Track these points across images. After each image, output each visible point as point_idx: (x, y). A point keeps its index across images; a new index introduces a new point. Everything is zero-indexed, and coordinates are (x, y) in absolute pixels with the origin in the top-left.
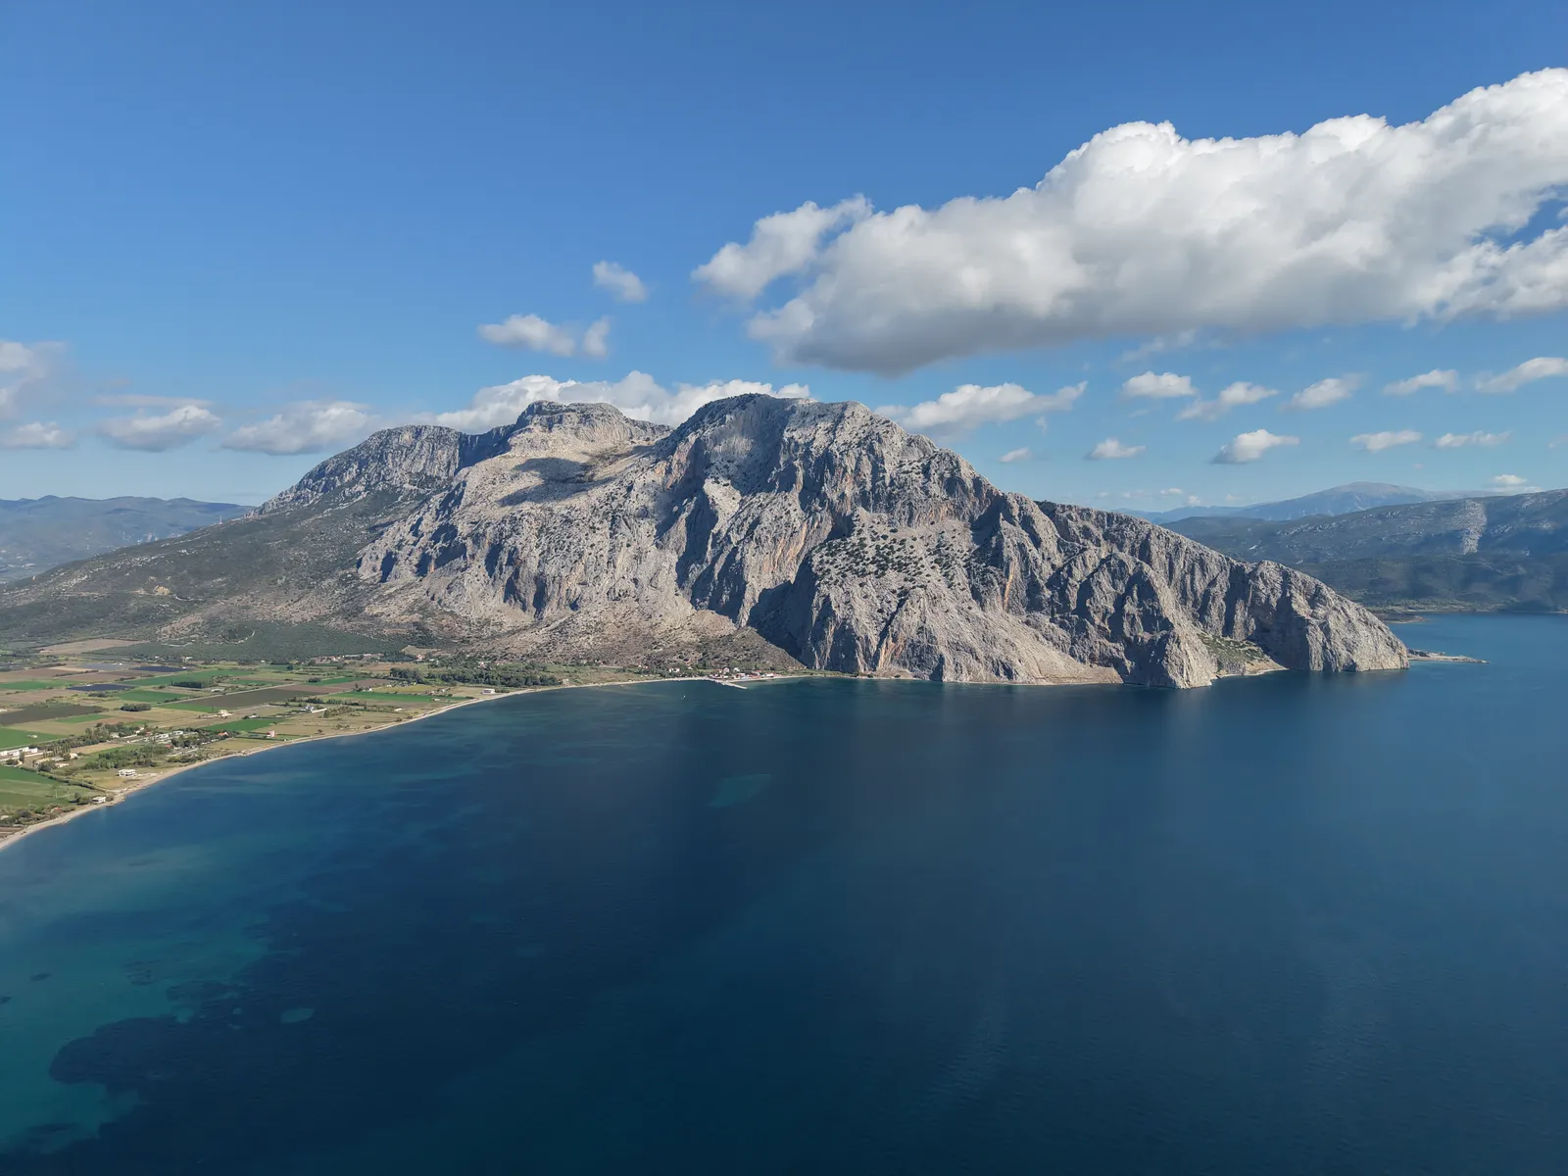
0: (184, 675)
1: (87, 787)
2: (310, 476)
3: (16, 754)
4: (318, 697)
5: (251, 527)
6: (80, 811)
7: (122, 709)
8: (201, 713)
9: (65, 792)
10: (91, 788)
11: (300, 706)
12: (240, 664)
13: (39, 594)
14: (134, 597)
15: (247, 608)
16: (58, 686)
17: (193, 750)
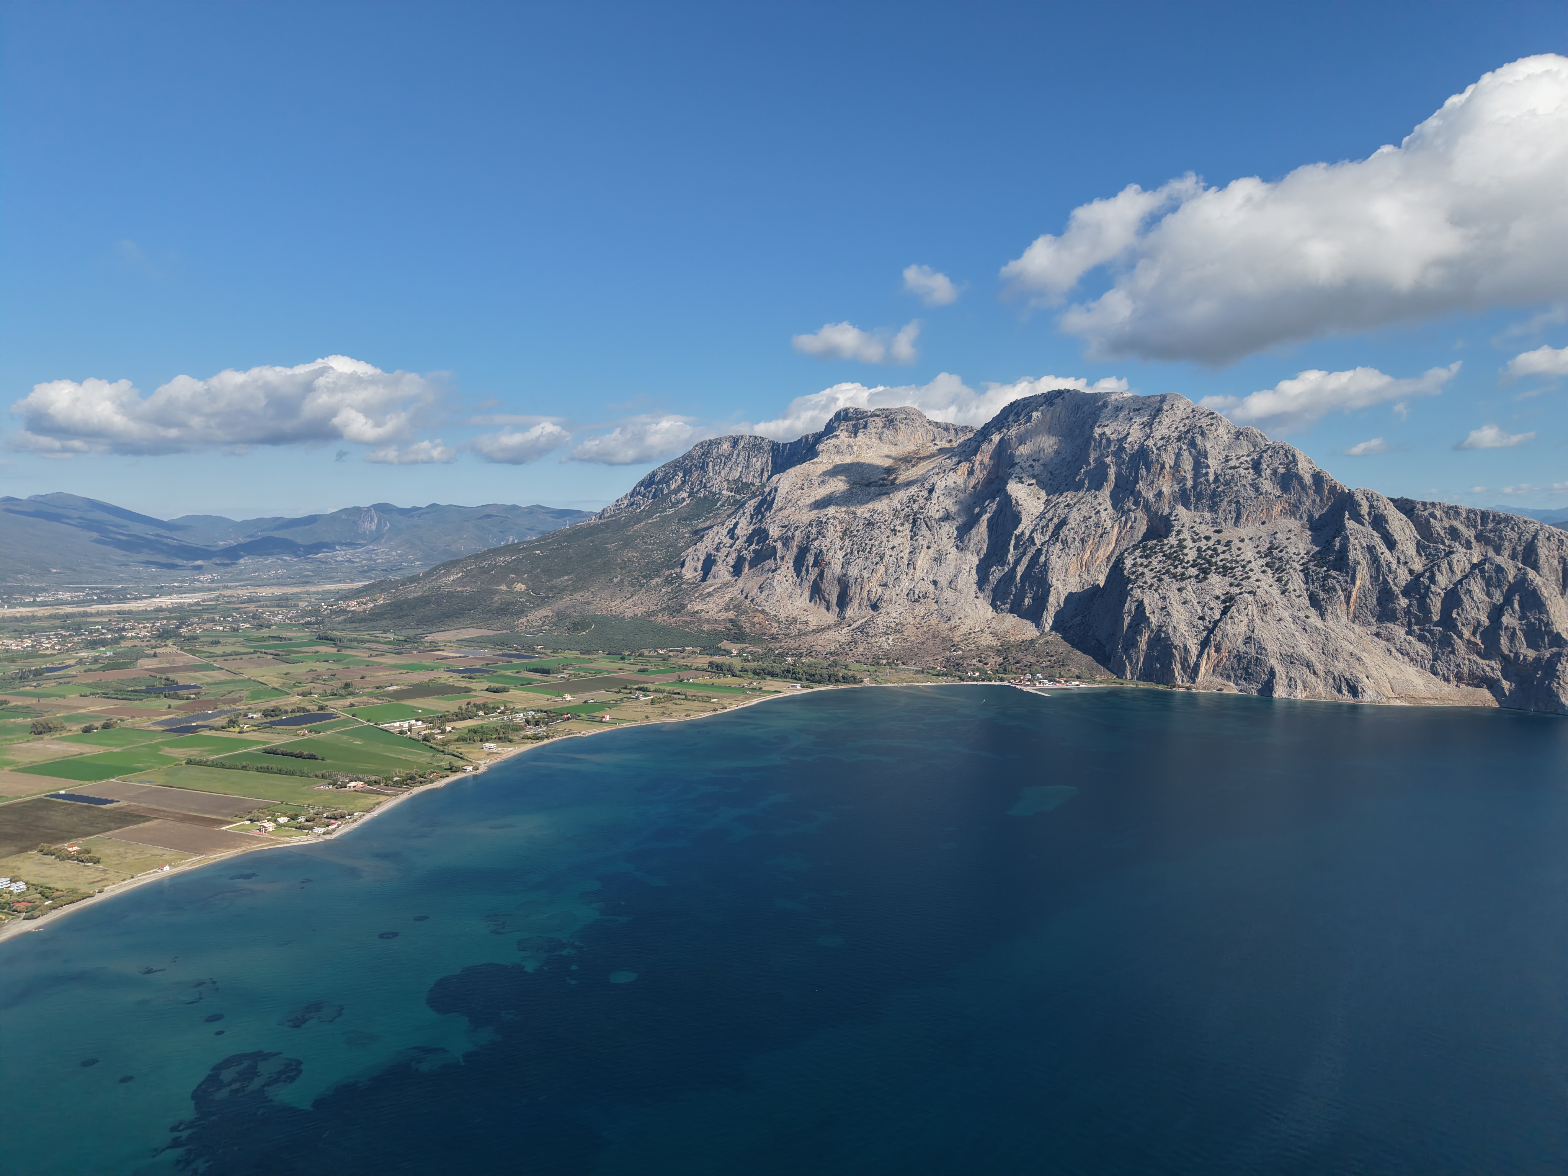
0: (535, 662)
1: (458, 757)
2: (642, 484)
3: (406, 725)
4: (646, 685)
5: (593, 530)
6: (453, 778)
7: (487, 690)
8: (549, 697)
9: (442, 760)
10: (462, 758)
11: (631, 693)
12: (581, 653)
13: (425, 589)
14: (498, 592)
15: (588, 603)
16: (438, 668)
17: (542, 729)
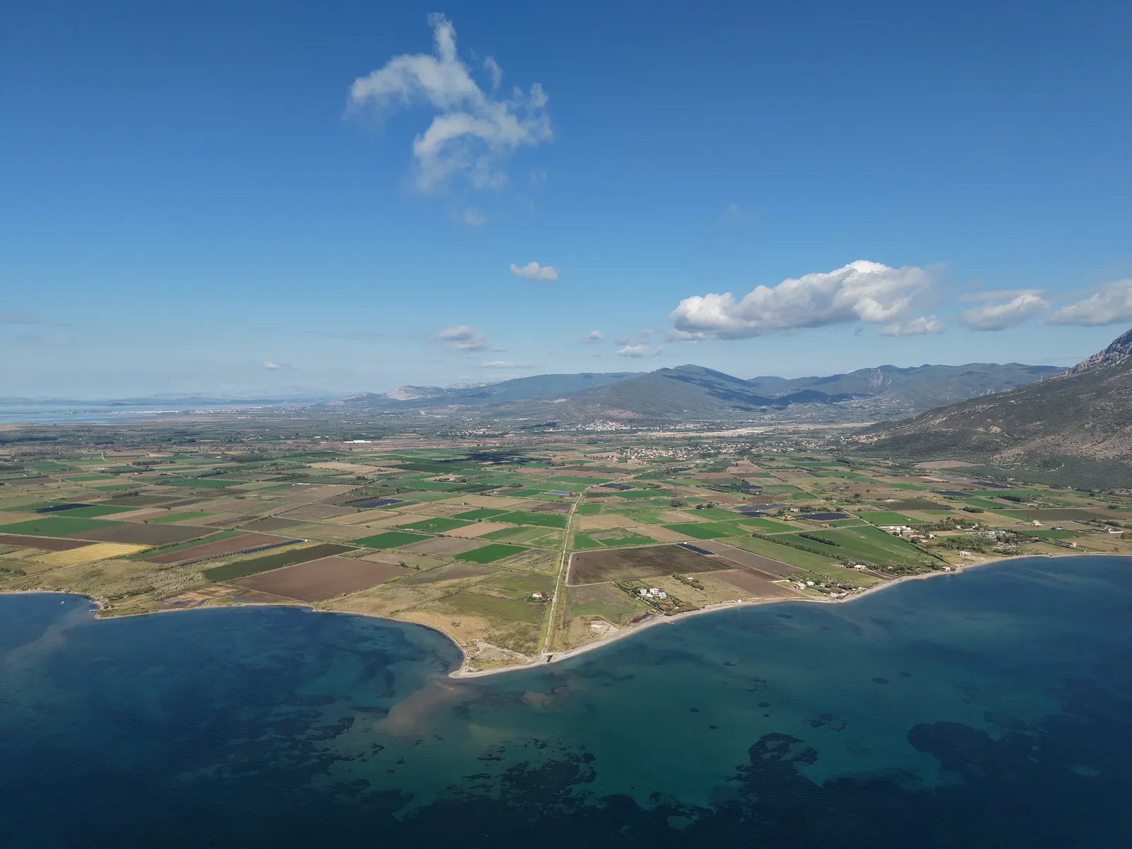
0: (1008, 491)
1: (939, 558)
2: (1118, 341)
3: (898, 529)
4: (1116, 521)
5: (1065, 383)
6: (934, 574)
7: (964, 509)
8: (1019, 521)
9: (925, 559)
10: (942, 560)
11: (1099, 526)
12: (1051, 487)
13: (916, 428)
14: (976, 433)
15: (1059, 445)
16: (924, 489)
17: (1012, 547)
